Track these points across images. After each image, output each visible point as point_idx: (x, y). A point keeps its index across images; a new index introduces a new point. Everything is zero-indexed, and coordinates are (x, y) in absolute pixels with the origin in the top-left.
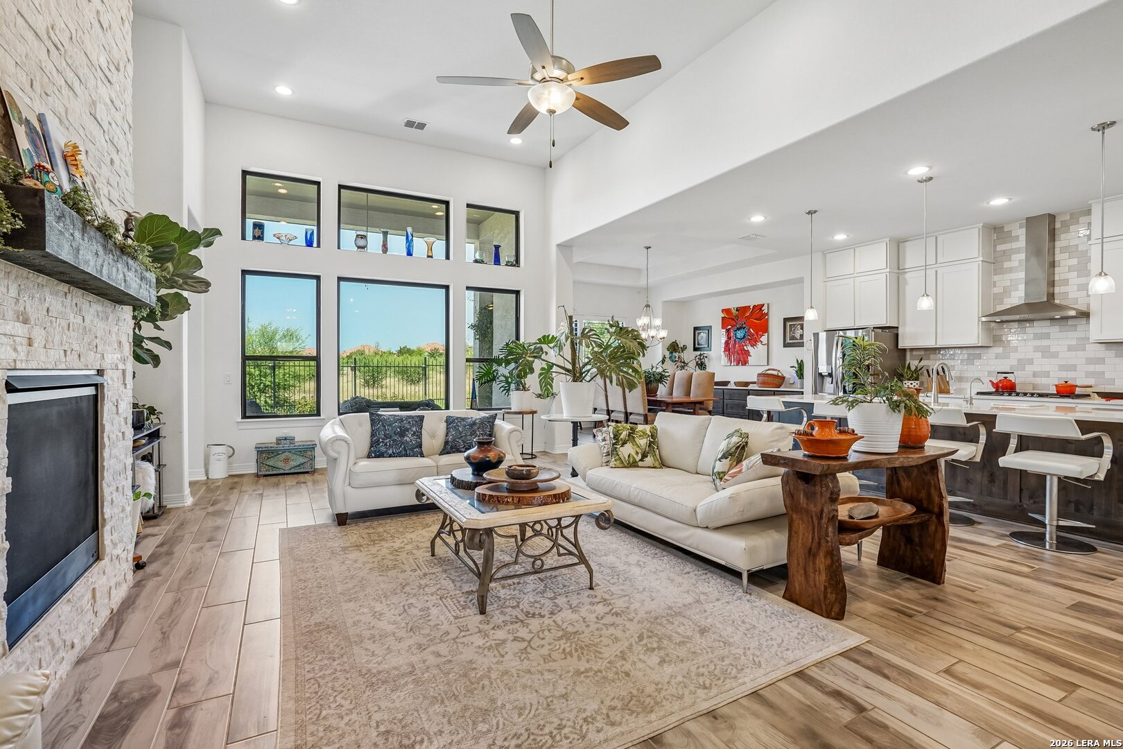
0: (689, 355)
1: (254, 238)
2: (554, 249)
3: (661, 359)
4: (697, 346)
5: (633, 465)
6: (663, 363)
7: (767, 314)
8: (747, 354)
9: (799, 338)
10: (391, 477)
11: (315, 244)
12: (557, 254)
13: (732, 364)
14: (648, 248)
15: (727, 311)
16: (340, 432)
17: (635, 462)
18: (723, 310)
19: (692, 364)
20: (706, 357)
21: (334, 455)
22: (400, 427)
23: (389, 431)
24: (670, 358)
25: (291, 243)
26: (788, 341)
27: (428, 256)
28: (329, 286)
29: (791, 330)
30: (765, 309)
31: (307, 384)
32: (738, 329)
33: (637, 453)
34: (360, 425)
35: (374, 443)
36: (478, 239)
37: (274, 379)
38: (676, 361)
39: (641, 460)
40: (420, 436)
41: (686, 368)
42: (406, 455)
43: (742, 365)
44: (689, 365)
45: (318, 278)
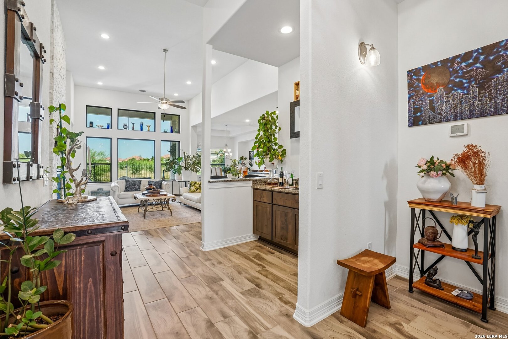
1: (90, 127)
2: (191, 128)
4: (250, 158)
5: (194, 192)
10: (130, 196)
11: (110, 128)
12: (192, 129)
14: (226, 125)
16: (116, 184)
17: (195, 191)
19: (248, 164)
20: (252, 162)
21: (114, 190)
22: (134, 183)
23: (131, 184)
24: (240, 162)
25: (102, 128)
27: (148, 131)
28: (115, 141)
31: (108, 174)
33: (195, 189)
34: (123, 183)
35: (126, 188)
36: (172, 120)
37: (95, 171)
38: (242, 163)
39: (196, 190)
40: (140, 186)
41: (245, 165)
42: (135, 191)
45: (111, 138)
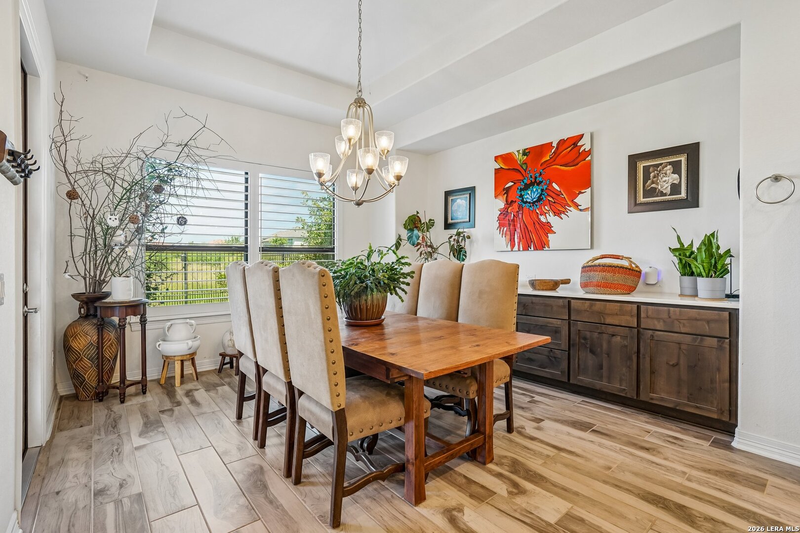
0: (439, 236)
3: (394, 242)
4: (450, 221)
6: (397, 248)
7: (589, 153)
8: (547, 228)
9: (668, 191)
13: (516, 248)
15: (506, 158)
18: (496, 158)
19: (445, 250)
20: (469, 237)
24: (410, 238)
26: (641, 199)
29: (646, 178)
30: (585, 145)
32: (527, 187)
38: (418, 244)
41: (435, 255)
43: (536, 249)
44: (440, 250)
